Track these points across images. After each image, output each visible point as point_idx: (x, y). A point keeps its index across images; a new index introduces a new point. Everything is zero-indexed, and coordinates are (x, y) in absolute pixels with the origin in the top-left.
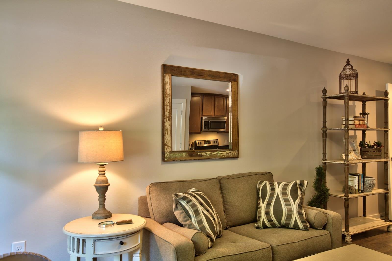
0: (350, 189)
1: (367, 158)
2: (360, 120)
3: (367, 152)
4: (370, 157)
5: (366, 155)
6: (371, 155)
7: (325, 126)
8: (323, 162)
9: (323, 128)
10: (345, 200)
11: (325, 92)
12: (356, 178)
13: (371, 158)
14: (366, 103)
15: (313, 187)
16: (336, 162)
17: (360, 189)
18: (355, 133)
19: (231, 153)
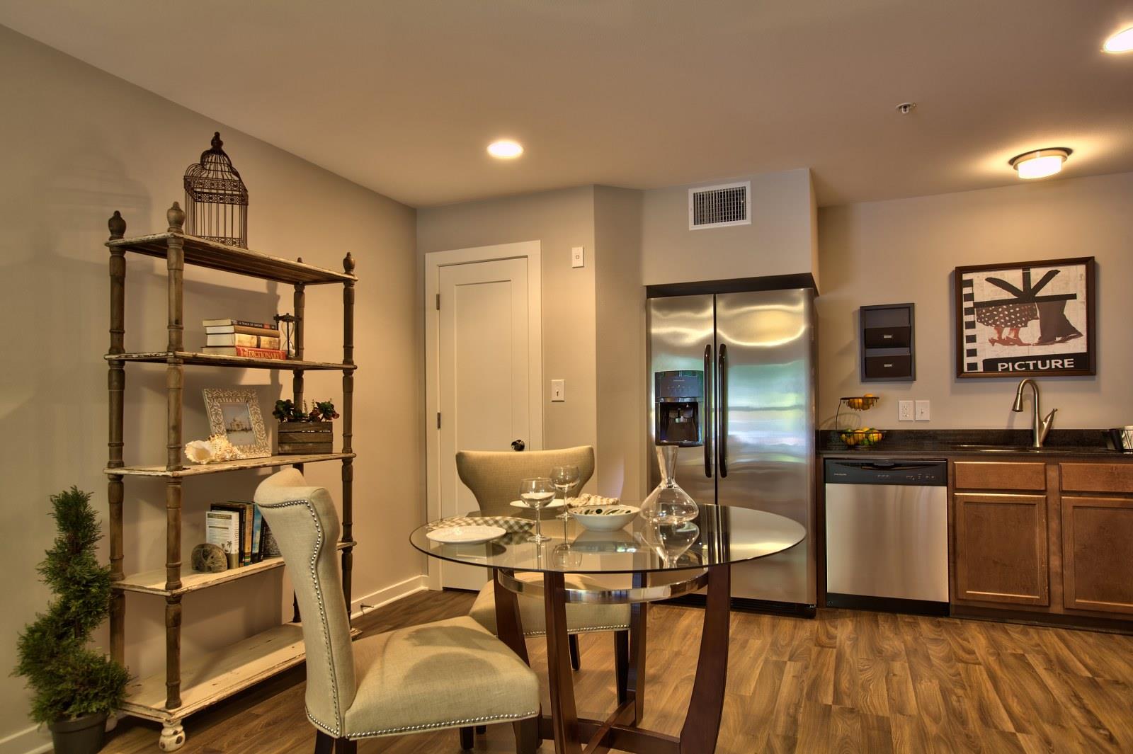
0: (210, 557)
1: (293, 450)
2: (258, 335)
3: (291, 435)
4: (300, 447)
5: (289, 444)
6: (304, 443)
7: (117, 347)
8: (109, 474)
9: (111, 353)
10: (169, 602)
11: (118, 226)
12: (230, 518)
13: (300, 452)
14: (304, 291)
15: (38, 570)
16: (143, 473)
17: (247, 550)
18: (275, 378)
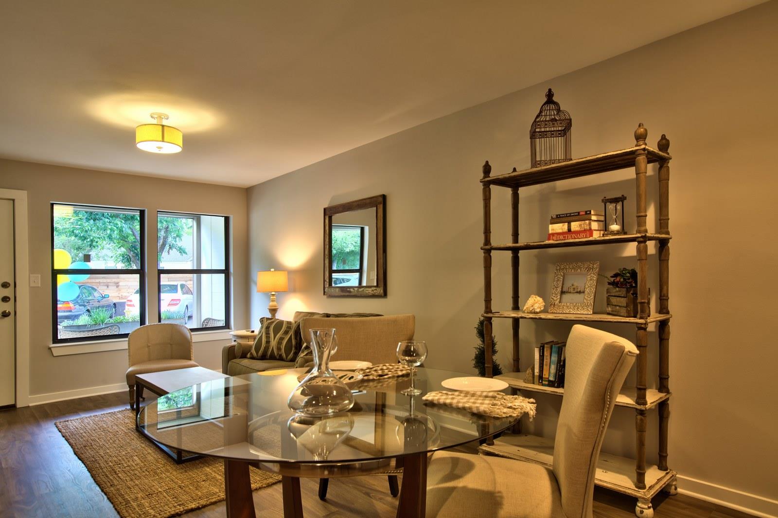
2: (569, 222)
17: (545, 376)
19: (376, 290)
